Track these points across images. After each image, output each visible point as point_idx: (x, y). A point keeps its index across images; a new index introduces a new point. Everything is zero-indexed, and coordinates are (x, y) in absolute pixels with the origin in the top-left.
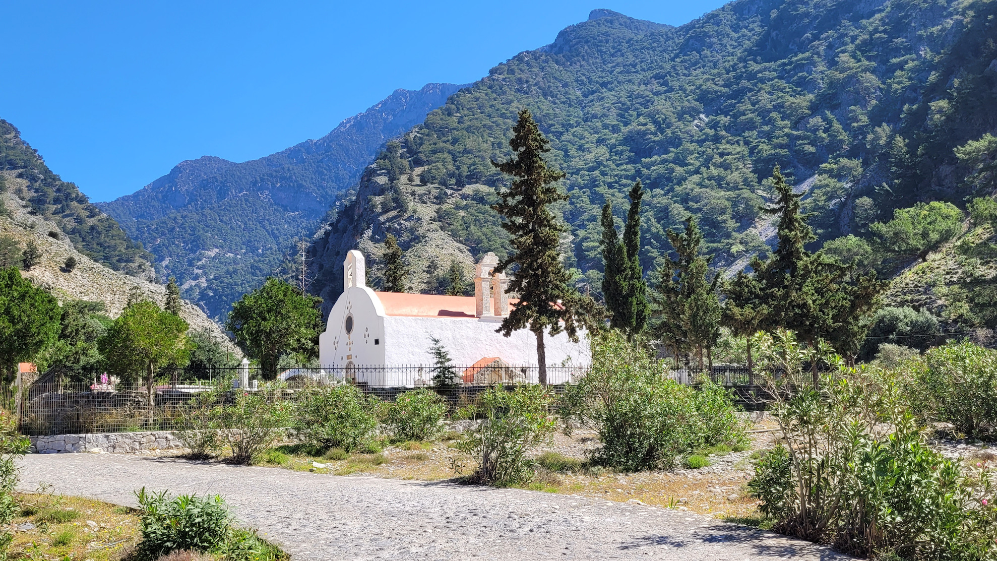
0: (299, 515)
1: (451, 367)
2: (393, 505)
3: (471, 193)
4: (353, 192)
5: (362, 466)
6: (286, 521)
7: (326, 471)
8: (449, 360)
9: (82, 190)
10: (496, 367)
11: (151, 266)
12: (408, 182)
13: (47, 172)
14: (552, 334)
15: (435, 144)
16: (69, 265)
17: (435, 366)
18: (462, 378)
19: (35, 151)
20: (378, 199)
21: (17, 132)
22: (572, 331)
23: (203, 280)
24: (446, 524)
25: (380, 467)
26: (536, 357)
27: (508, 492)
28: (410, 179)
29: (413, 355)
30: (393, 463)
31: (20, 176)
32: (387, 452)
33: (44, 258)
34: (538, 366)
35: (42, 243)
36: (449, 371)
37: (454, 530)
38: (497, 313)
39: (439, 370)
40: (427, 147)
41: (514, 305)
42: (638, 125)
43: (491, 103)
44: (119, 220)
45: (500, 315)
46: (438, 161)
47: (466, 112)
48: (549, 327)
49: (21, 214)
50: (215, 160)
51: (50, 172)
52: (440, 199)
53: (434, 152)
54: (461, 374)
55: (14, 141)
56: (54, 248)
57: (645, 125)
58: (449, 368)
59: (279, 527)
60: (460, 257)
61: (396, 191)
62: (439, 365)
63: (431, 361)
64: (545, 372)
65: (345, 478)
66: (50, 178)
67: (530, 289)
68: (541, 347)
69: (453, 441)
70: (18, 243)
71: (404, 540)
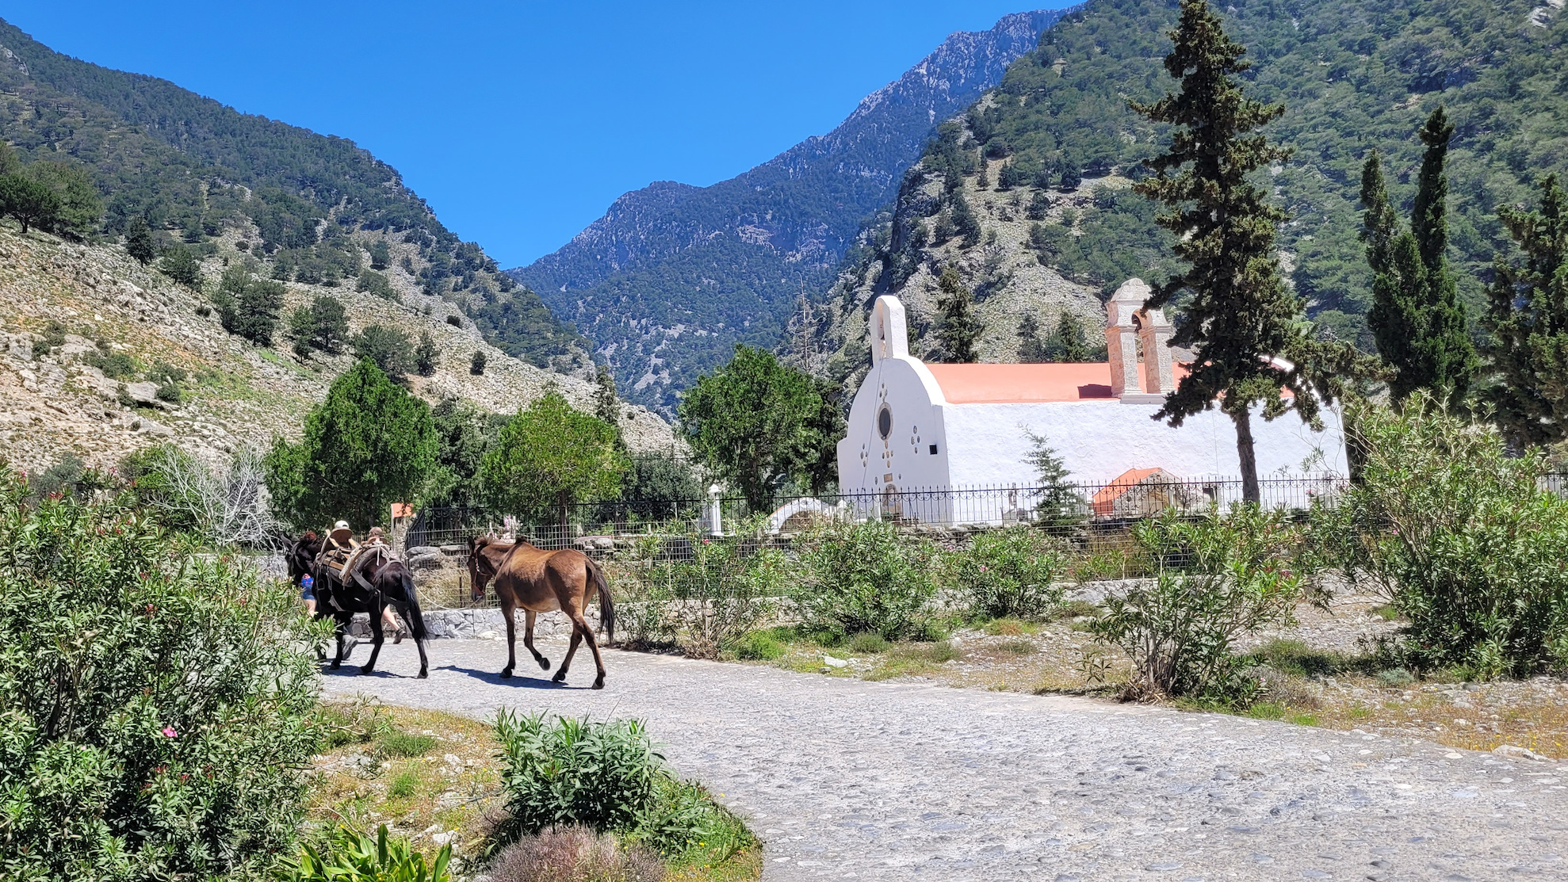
0: (791, 757)
1: (1069, 487)
2: (968, 743)
3: (1091, 196)
4: (888, 214)
5: (912, 664)
6: (766, 768)
7: (847, 672)
8: (1065, 473)
9: (487, 254)
10: (1157, 486)
11: (590, 359)
12: (978, 188)
13: (439, 230)
14: (1268, 416)
15: (1024, 117)
16: (478, 366)
17: (1040, 485)
18: (1092, 505)
19: (423, 201)
20: (930, 223)
21: (399, 177)
22: (1308, 411)
23: (665, 374)
24: (1079, 788)
25: (945, 665)
26: (1237, 461)
27: (1206, 720)
28: (983, 184)
29: (999, 469)
30: (969, 660)
31: (408, 240)
32: (958, 639)
33: (443, 358)
34: (1240, 478)
35: (442, 335)
36: (1065, 494)
37: (1098, 802)
38: (1152, 386)
39: (1047, 492)
40: (1008, 126)
41: (1188, 367)
42: (1414, 34)
43: (1120, 34)
44: (542, 292)
45: (1158, 391)
46: (1029, 147)
47: (1075, 56)
48: (1262, 404)
49: (412, 294)
50: (671, 186)
51: (445, 230)
52: (1036, 211)
53: (1020, 132)
54: (1089, 499)
55: (395, 189)
56: (456, 340)
57: (1428, 31)
58: (1065, 488)
59: (751, 781)
60: (1075, 307)
61: (961, 206)
62: (1047, 483)
63: (1033, 476)
64: (1256, 489)
65: (882, 685)
66: (446, 239)
67: (1219, 334)
68: (1245, 443)
69: (1082, 618)
70: (409, 336)
71: (992, 820)
